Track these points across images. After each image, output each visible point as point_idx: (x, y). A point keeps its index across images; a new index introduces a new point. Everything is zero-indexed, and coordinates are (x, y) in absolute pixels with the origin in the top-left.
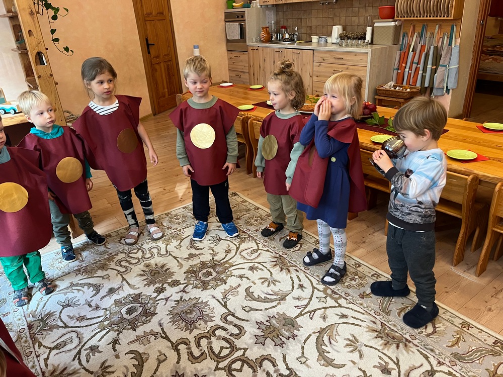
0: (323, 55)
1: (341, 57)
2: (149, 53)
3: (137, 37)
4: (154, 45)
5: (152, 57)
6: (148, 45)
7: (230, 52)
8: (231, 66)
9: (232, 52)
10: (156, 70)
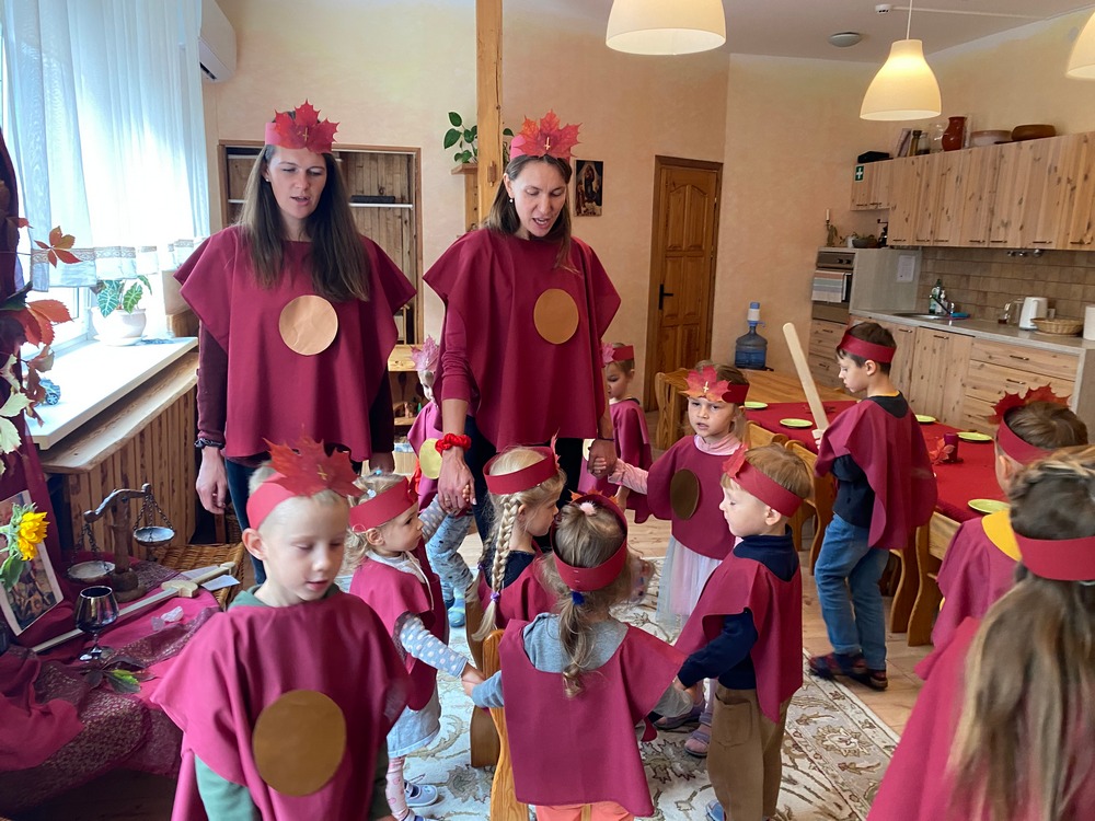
0: (991, 349)
1: (1025, 356)
2: (661, 307)
3: (647, 282)
4: (672, 295)
5: (665, 314)
6: (662, 294)
7: (817, 322)
8: (815, 347)
9: (822, 322)
10: (667, 337)
